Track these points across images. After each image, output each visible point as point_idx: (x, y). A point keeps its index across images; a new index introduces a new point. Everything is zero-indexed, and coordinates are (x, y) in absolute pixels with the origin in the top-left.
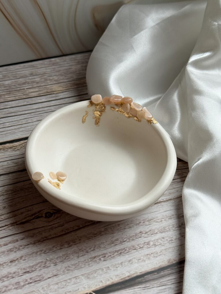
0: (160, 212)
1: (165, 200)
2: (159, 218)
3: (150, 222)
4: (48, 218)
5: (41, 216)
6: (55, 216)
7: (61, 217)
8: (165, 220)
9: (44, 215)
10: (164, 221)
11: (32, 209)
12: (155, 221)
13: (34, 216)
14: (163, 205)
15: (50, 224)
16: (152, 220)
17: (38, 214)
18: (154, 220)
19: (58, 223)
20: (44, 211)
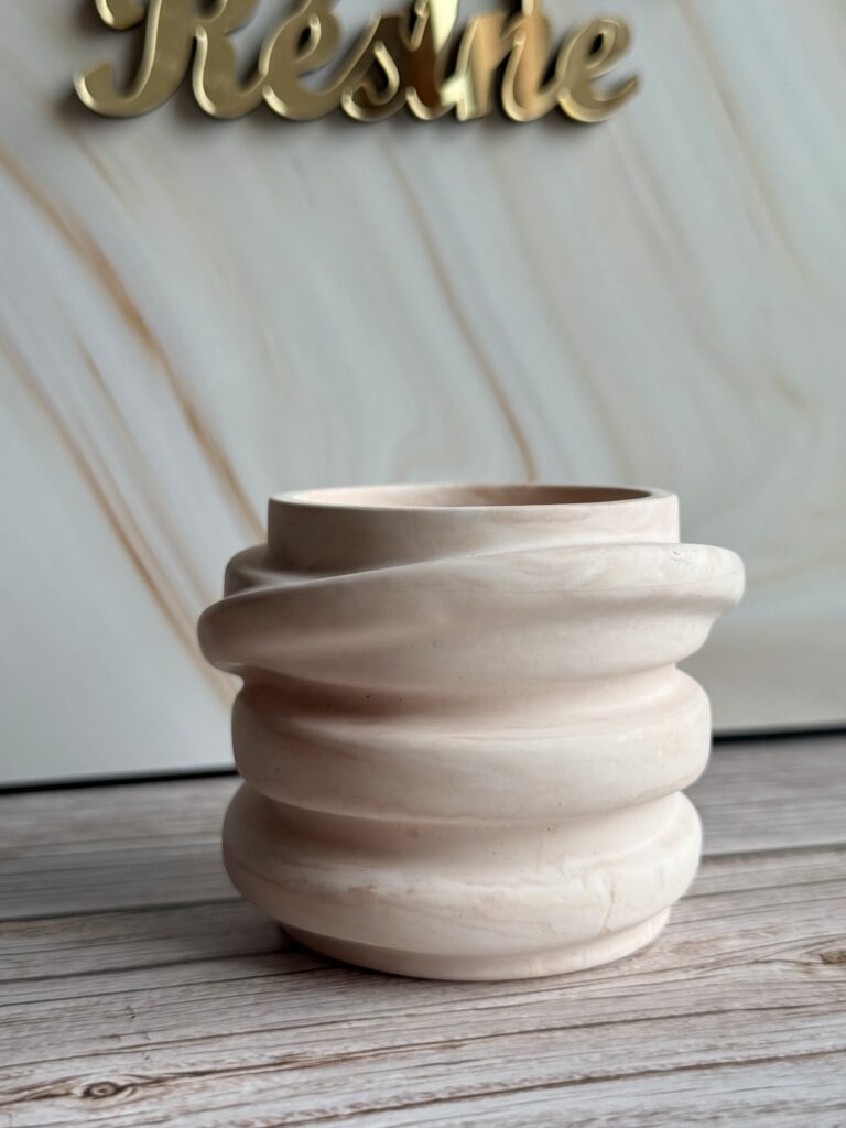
0: (711, 1091)
1: (739, 1059)
2: (701, 1109)
3: (650, 1118)
4: (97, 1097)
5: (63, 1092)
6: (133, 1093)
7: (166, 1097)
8: (736, 1116)
9: (78, 1091)
10: (730, 1117)
11: (26, 1073)
12: (674, 1118)
13: (25, 1093)
14: (725, 1074)
15: (93, 1117)
16: (658, 1116)
17: (48, 1087)
18: (674, 1113)
19: (143, 1113)
20: (83, 1079)
